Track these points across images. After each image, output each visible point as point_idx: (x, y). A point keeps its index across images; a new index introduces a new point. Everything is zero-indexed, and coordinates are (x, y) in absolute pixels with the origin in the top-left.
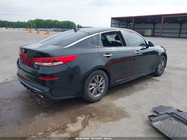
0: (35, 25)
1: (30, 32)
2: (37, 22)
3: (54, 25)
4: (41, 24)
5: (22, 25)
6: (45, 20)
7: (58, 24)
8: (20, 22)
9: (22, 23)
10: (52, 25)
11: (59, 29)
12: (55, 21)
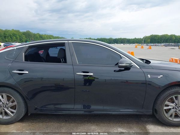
0: (149, 40)
1: (142, 47)
2: (151, 38)
3: (170, 40)
4: (155, 40)
5: (138, 41)
6: (160, 35)
7: (174, 39)
8: (137, 39)
9: (138, 39)
10: (167, 40)
11: (171, 44)
12: (172, 36)
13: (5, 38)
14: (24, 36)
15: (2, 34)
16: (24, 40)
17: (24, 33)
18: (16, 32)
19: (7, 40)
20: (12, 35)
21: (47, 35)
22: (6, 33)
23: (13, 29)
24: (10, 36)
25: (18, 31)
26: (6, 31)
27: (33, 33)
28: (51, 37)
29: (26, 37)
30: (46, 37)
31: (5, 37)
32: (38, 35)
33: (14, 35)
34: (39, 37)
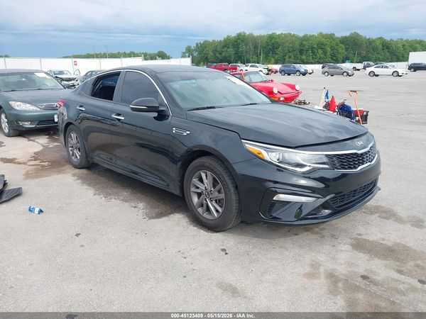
13: (301, 54)
14: (343, 46)
15: (297, 44)
16: (340, 57)
17: (344, 41)
18: (326, 38)
19: (304, 57)
20: (315, 46)
21: (407, 41)
22: (304, 42)
23: (321, 33)
24: (312, 48)
25: (331, 36)
26: (306, 38)
27: (367, 38)
28: (417, 45)
29: (347, 50)
30: (400, 45)
31: (301, 52)
32: (378, 43)
33: (321, 46)
34: (381, 47)
